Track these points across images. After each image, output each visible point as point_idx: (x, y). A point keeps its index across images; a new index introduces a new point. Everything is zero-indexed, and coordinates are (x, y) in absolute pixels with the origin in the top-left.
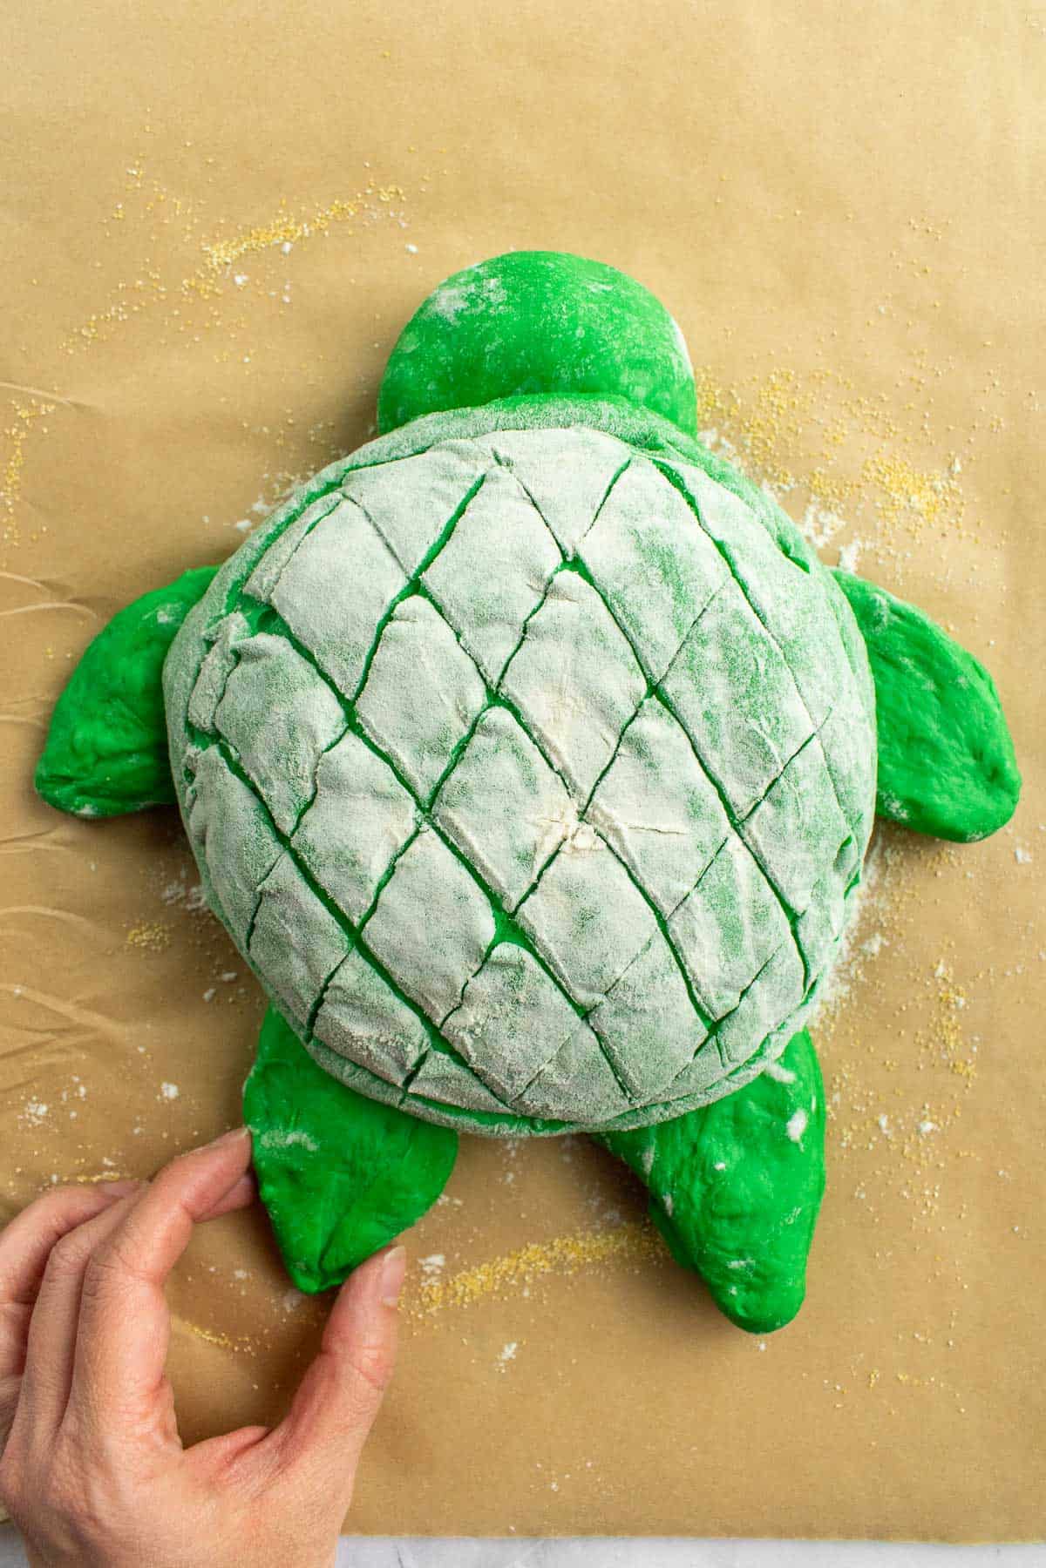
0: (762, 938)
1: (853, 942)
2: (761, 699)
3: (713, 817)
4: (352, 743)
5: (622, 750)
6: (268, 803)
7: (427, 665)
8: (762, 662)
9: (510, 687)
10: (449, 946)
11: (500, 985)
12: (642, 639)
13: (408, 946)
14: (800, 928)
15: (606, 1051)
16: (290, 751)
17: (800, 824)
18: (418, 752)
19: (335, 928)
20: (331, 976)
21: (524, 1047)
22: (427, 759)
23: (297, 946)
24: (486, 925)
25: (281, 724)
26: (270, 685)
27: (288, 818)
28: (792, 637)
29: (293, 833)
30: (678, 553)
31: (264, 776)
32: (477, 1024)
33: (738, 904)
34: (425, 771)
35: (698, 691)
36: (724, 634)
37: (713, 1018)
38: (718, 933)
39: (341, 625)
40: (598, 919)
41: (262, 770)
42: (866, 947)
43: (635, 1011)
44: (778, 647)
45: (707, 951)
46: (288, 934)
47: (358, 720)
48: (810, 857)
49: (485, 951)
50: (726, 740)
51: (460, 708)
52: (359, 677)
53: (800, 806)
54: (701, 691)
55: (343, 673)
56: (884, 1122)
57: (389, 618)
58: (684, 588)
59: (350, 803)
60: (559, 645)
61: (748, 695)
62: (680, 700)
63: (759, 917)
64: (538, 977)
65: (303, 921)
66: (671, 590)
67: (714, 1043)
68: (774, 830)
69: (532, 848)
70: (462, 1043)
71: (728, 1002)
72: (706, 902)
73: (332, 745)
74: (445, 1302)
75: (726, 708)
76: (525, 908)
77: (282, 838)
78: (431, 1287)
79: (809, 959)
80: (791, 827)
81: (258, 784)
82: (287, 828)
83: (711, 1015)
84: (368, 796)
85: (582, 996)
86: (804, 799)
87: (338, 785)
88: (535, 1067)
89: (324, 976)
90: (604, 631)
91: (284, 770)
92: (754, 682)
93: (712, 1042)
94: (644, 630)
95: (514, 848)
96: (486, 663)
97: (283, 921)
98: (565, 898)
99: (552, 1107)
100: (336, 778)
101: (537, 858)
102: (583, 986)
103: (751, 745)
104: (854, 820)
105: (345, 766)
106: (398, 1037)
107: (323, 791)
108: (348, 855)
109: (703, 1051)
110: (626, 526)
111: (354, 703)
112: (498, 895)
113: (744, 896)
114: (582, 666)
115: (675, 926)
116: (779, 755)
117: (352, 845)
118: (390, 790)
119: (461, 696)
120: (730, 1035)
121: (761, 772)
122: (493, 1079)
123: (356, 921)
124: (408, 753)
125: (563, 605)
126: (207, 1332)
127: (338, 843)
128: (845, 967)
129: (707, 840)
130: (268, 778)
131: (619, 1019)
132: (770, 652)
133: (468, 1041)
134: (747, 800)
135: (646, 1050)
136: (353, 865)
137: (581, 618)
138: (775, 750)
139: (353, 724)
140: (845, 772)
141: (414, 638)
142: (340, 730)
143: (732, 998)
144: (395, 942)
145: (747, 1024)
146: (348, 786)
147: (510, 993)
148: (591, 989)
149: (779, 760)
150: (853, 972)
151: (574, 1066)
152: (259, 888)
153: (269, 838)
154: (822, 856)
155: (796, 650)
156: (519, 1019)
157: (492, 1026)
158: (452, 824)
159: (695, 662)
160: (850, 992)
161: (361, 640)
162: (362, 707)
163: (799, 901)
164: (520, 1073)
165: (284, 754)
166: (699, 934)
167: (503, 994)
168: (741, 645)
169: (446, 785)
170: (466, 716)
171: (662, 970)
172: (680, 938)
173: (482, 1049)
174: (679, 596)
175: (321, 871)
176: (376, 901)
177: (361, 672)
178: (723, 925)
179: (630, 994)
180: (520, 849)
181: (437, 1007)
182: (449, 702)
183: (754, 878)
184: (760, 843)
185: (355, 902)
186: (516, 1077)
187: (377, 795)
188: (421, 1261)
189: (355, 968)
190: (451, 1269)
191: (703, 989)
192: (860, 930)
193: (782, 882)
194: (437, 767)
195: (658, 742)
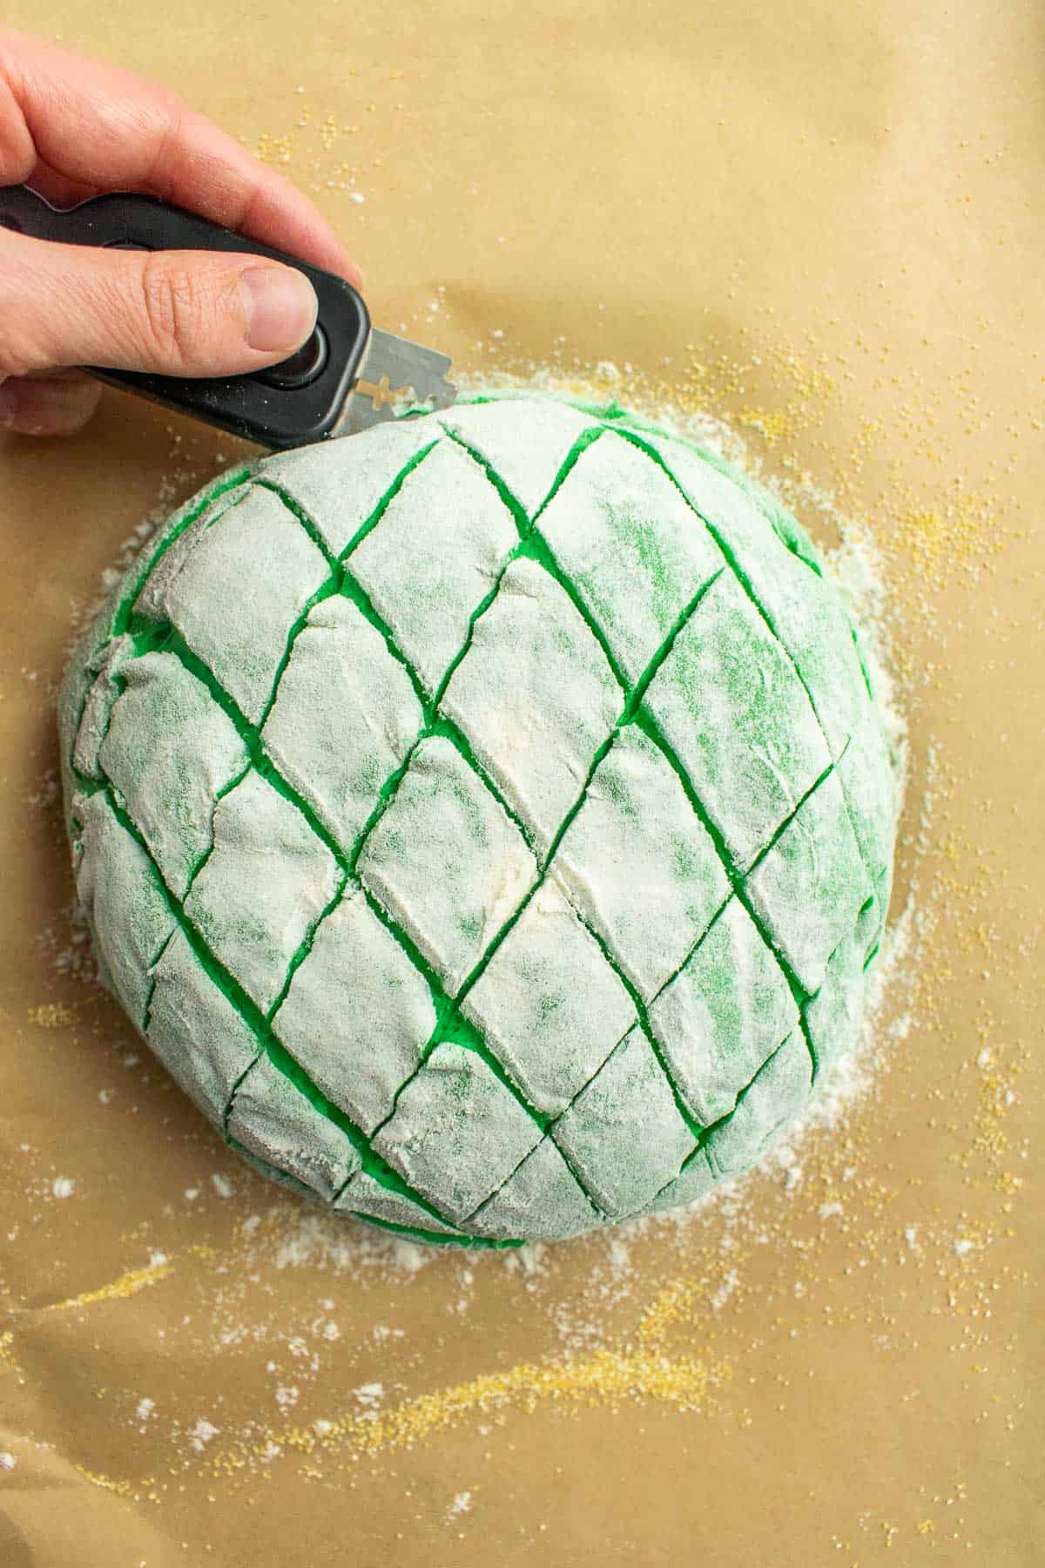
0: (764, 1028)
1: (877, 1025)
2: (769, 721)
3: (707, 875)
4: (256, 784)
5: (590, 790)
6: (157, 858)
7: (350, 683)
8: (768, 676)
9: (451, 705)
10: (379, 1040)
11: (441, 1093)
12: (614, 632)
13: (326, 1041)
14: (810, 1015)
15: (575, 1171)
16: (178, 794)
17: (814, 881)
18: (339, 792)
19: (240, 1025)
20: (240, 1082)
21: (473, 1165)
22: (350, 800)
23: (198, 1043)
24: (425, 1017)
25: (170, 761)
26: (156, 714)
27: (180, 878)
28: (806, 646)
29: (185, 896)
30: (659, 531)
31: (151, 825)
32: (415, 1138)
33: (736, 988)
34: (346, 817)
35: (690, 709)
36: (723, 640)
37: (702, 1124)
38: (711, 1023)
39: (245, 634)
40: (562, 1008)
41: (149, 819)
42: (891, 1030)
43: (608, 1123)
44: (787, 658)
45: (695, 1048)
46: (187, 1030)
47: (265, 751)
48: (824, 921)
49: (422, 1048)
50: (726, 773)
51: (391, 735)
52: (267, 696)
53: (815, 858)
54: (694, 709)
55: (247, 691)
56: (911, 1234)
57: (302, 624)
58: (666, 572)
59: (257, 862)
60: (513, 652)
61: (753, 715)
62: (669, 721)
63: (762, 1004)
64: (488, 1084)
65: (203, 1013)
66: (651, 573)
67: (704, 1157)
68: (783, 887)
69: (480, 915)
70: (397, 1159)
71: (720, 1105)
72: (696, 986)
73: (230, 787)
74: (385, 1440)
75: (725, 731)
76: (471, 996)
77: (175, 905)
78: (368, 1422)
79: (818, 1051)
80: (804, 884)
81: (145, 836)
82: (179, 890)
83: (700, 1121)
84: (277, 852)
85: (544, 1101)
86: (820, 848)
87: (239, 837)
88: (488, 1186)
89: (231, 1081)
90: (569, 634)
91: (174, 818)
92: (759, 698)
93: (701, 1155)
94: (617, 621)
95: (457, 915)
96: (424, 667)
97: (180, 1012)
98: (522, 983)
99: (510, 1228)
100: (236, 830)
101: (486, 927)
102: (544, 1089)
103: (756, 777)
104: (877, 876)
105: (247, 814)
106: (321, 1156)
107: (220, 844)
108: (253, 924)
109: (690, 1165)
110: (596, 498)
111: (260, 730)
112: (438, 974)
113: (742, 979)
114: (543, 678)
115: (658, 1016)
116: (791, 790)
117: (258, 913)
118: (305, 843)
119: (391, 720)
120: (722, 1146)
121: (767, 813)
122: (437, 1199)
123: (265, 1008)
124: (326, 791)
125: (520, 601)
126: (102, 1477)
127: (241, 910)
128: (869, 1055)
129: (699, 904)
130: (156, 828)
131: (589, 1133)
132: (778, 663)
133: (405, 1158)
134: (750, 847)
135: (623, 1166)
136: (261, 938)
137: (542, 618)
138: (784, 784)
139: (258, 759)
140: (866, 816)
141: (334, 649)
142: (240, 768)
143: (726, 1102)
144: (311, 1035)
145: (743, 1132)
146: (253, 841)
147: (455, 1103)
148: (556, 1092)
149: (789, 797)
150: (876, 1063)
151: (536, 1189)
152: (150, 972)
153: (160, 906)
154: (841, 920)
155: (810, 661)
156: (465, 1134)
157: (432, 1140)
158: (380, 884)
159: (687, 673)
160: (874, 1087)
161: (269, 650)
162: (269, 735)
163: (811, 978)
164: (469, 1193)
165: (174, 798)
166: (686, 1025)
167: (446, 1104)
168: (743, 652)
169: (373, 835)
170: (397, 746)
171: (640, 1074)
172: (663, 1031)
173: (421, 1166)
174: (661, 578)
175: (221, 946)
176: (288, 982)
177: (270, 690)
178: (716, 1013)
179: (601, 1104)
180: (466, 916)
181: (365, 1116)
182: (377, 730)
183: (756, 956)
184: (767, 903)
185: (263, 983)
186: (465, 1198)
187: (287, 849)
188: (355, 1392)
189: (267, 1078)
190: (391, 1401)
191: (690, 1092)
192: (885, 1010)
193: (793, 954)
194: (362, 810)
195: (639, 781)
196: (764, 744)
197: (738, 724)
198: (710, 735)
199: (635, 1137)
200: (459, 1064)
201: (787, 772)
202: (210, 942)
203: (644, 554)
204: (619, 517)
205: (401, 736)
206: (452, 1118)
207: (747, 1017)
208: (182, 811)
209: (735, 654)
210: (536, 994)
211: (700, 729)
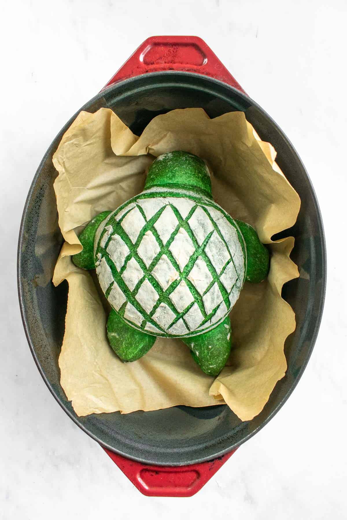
0: (218, 301)
2: (221, 252)
3: (210, 277)
6: (116, 266)
7: (150, 244)
8: (221, 246)
10: (150, 300)
11: (162, 310)
13: (143, 300)
18: (147, 259)
21: (166, 320)
23: (118, 298)
26: (117, 245)
29: (122, 274)
30: (205, 224)
32: (158, 316)
34: (148, 263)
36: (215, 241)
38: (211, 300)
43: (191, 316)
44: (224, 243)
45: (208, 303)
46: (116, 296)
50: (215, 260)
51: (155, 252)
54: (211, 251)
58: (206, 230)
61: (219, 252)
63: (218, 297)
65: (119, 294)
66: (203, 230)
68: (225, 278)
75: (215, 254)
79: (231, 302)
80: (228, 277)
81: (114, 262)
84: (135, 269)
85: (179, 311)
86: (230, 272)
87: (130, 267)
90: (188, 239)
92: (220, 249)
94: (199, 237)
95: (166, 280)
98: (178, 294)
99: (174, 331)
103: (220, 261)
104: (239, 275)
105: (132, 264)
108: (131, 279)
110: (196, 218)
113: (216, 293)
118: (139, 269)
119: (155, 250)
121: (221, 266)
122: (161, 326)
124: (145, 259)
127: (129, 277)
129: (209, 282)
130: (116, 262)
132: (222, 244)
133: (157, 319)
135: (193, 321)
136: (132, 281)
137: (184, 237)
140: (237, 266)
144: (141, 299)
146: (132, 267)
147: (164, 311)
151: (179, 325)
157: (161, 316)
158: (155, 275)
159: (210, 246)
166: (208, 300)
171: (196, 309)
173: (159, 320)
178: (212, 298)
179: (191, 313)
181: (148, 311)
182: (153, 251)
185: (131, 288)
186: (165, 325)
187: (137, 269)
189: (129, 305)
196: (221, 256)
197: (217, 253)
198: (213, 255)
199: (195, 317)
200: (164, 306)
201: (224, 260)
202: (125, 281)
203: (203, 227)
204: (200, 222)
205: (157, 252)
206: (163, 314)
207: (216, 299)
208: (120, 259)
209: (217, 243)
210: (180, 295)
211: (212, 254)
